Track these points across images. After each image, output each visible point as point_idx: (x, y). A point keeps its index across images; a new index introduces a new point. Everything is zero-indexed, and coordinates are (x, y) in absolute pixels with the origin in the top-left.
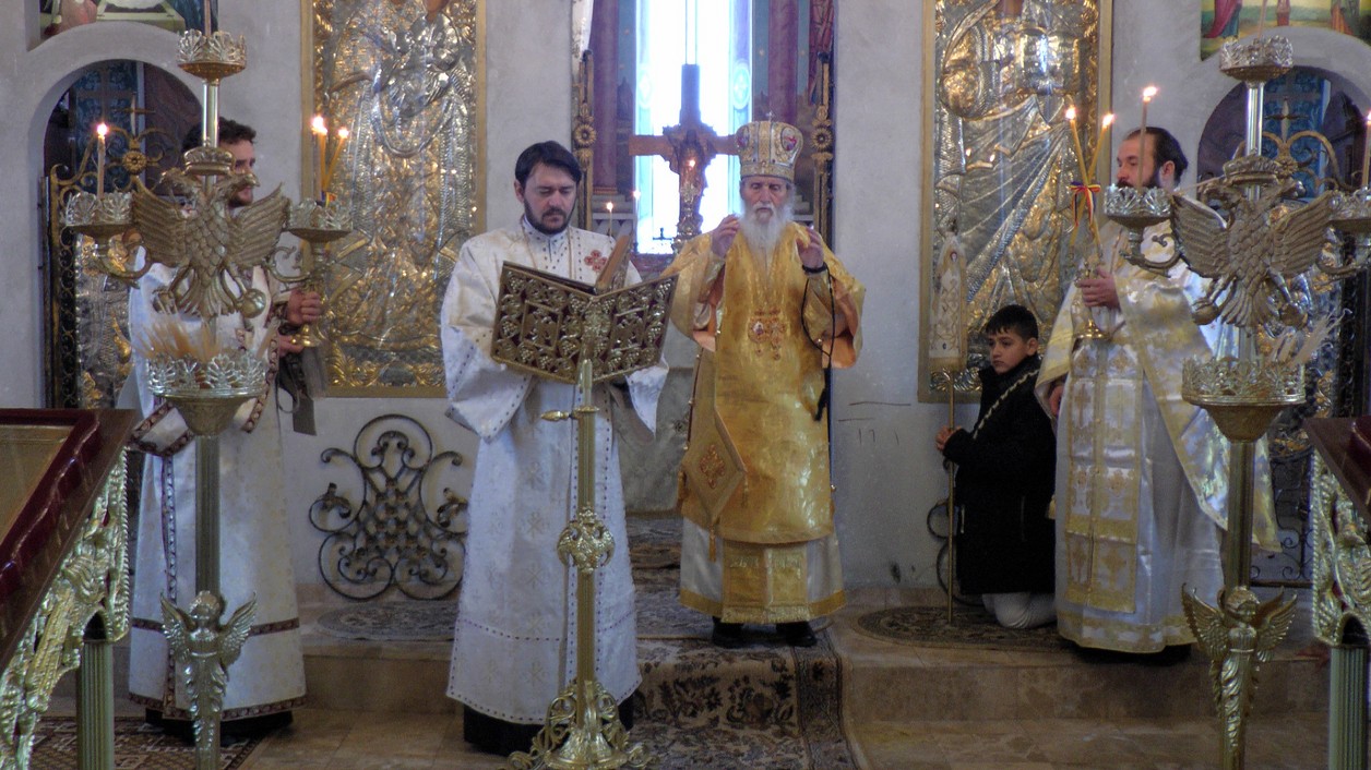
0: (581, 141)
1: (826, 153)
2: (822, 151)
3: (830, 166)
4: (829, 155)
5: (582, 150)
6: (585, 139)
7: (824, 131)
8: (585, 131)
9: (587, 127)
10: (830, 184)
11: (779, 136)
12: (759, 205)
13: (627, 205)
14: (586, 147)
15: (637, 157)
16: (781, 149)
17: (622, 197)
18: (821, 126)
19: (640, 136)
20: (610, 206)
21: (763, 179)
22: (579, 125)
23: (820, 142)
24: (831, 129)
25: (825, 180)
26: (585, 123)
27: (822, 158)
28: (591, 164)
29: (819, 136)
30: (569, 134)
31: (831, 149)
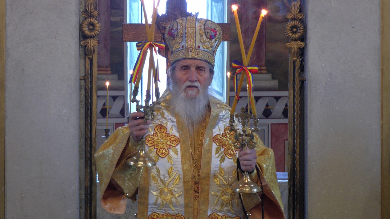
0: (87, 32)
1: (299, 42)
2: (295, 40)
3: (302, 52)
4: (301, 44)
5: (89, 40)
6: (91, 30)
7: (296, 23)
8: (92, 24)
9: (93, 20)
10: (302, 68)
11: (203, 27)
12: (188, 83)
13: (119, 83)
14: (92, 37)
15: (128, 43)
16: (205, 37)
17: (115, 76)
18: (293, 19)
19: (131, 25)
20: (108, 84)
21: (188, 62)
22: (85, 18)
23: (294, 33)
24: (303, 22)
25: (298, 64)
26: (91, 16)
27: (295, 46)
28: (96, 53)
29: (293, 27)
30: (78, 26)
31: (303, 38)
